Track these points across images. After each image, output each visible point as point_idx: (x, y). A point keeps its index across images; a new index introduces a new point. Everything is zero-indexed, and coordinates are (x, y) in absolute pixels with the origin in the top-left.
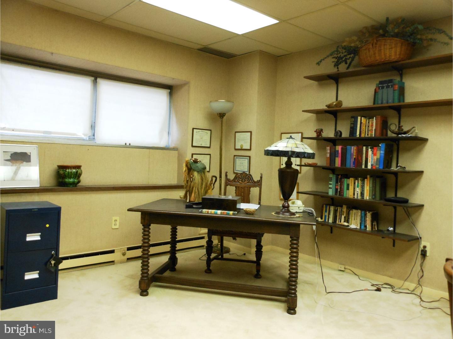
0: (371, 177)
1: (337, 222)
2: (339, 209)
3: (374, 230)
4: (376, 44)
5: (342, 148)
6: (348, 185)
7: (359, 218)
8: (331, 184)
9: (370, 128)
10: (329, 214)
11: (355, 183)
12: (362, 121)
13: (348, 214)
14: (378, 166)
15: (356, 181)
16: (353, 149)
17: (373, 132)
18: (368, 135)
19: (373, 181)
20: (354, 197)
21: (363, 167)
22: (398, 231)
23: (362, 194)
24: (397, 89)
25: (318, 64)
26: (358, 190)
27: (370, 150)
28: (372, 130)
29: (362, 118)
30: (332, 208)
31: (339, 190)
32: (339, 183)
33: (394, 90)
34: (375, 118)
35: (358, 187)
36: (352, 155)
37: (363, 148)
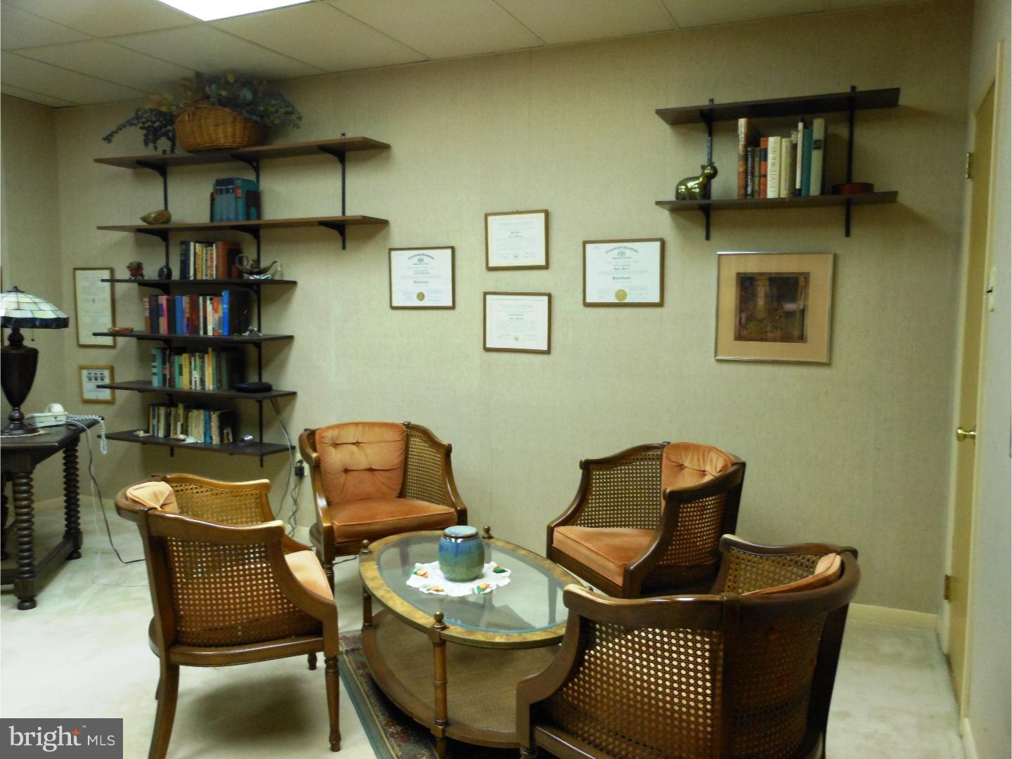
0: (213, 350)
1: (172, 434)
2: (173, 409)
3: (226, 442)
4: (194, 114)
5: (168, 300)
6: (181, 367)
7: (202, 424)
8: (154, 367)
9: (209, 263)
10: (158, 422)
11: (190, 363)
12: (197, 251)
13: (186, 418)
14: (220, 331)
15: (193, 358)
16: (185, 301)
17: (213, 270)
18: (206, 275)
19: (216, 357)
20: (191, 388)
21: (201, 333)
22: (266, 440)
23: (202, 381)
24: (239, 195)
25: (108, 139)
26: (196, 375)
27: (208, 302)
28: (212, 267)
29: (197, 245)
30: (162, 411)
31: (168, 377)
32: (168, 365)
33: (237, 198)
34: (214, 245)
35: (195, 370)
36: (183, 312)
37: (198, 299)
